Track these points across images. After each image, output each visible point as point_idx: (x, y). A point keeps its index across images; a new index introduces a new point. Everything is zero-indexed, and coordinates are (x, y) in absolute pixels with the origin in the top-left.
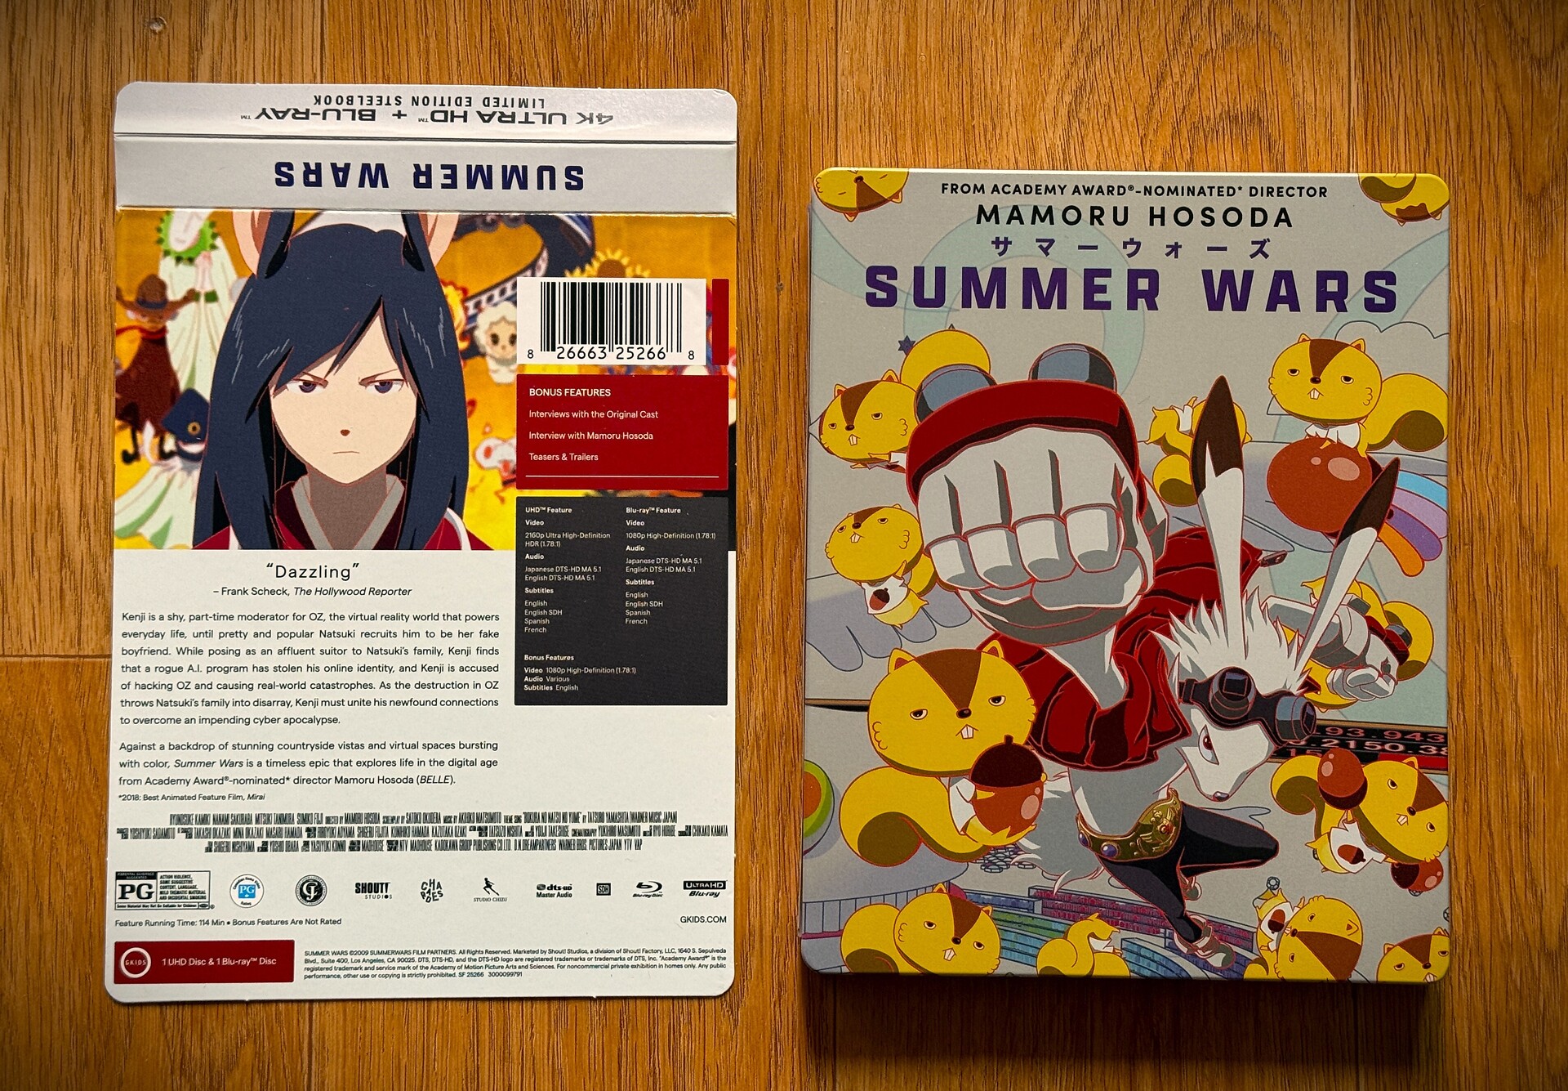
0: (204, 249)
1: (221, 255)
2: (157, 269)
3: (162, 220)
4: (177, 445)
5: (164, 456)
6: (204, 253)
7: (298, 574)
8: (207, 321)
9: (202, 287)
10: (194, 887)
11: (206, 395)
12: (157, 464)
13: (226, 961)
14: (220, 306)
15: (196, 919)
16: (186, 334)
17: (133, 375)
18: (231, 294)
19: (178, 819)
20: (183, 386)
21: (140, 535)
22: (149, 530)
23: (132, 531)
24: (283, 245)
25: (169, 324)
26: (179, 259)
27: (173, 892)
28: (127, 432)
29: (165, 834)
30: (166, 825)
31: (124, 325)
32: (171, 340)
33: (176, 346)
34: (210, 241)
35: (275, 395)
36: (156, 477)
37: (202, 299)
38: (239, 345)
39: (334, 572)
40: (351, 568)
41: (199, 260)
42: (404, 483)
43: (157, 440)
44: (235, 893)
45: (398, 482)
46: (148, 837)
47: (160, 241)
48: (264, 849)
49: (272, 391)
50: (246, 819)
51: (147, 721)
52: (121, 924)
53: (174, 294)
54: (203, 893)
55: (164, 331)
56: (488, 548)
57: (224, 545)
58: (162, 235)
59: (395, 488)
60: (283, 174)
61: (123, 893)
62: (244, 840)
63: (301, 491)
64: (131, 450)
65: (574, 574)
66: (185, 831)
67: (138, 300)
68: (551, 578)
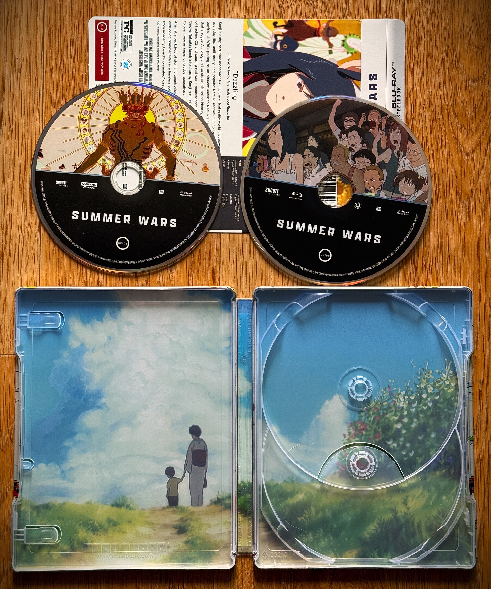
0: (347, 50)
1: (345, 56)
2: (340, 34)
3: (357, 35)
4: (279, 41)
5: (276, 36)
6: (346, 49)
7: (234, 82)
8: (322, 51)
9: (334, 49)
10: (128, 47)
11: (296, 51)
12: (273, 33)
13: (102, 58)
14: (328, 55)
15: (117, 48)
16: (318, 44)
17: (304, 25)
18: (331, 59)
19: (151, 42)
20: (300, 42)
21: (249, 28)
22: (250, 31)
23: (250, 25)
24: (349, 77)
25: (321, 38)
26: (344, 41)
27: (126, 40)
28: (284, 24)
29: (146, 37)
30: (149, 37)
31: (321, 22)
32: (316, 38)
33: (314, 40)
34: (350, 52)
35: (297, 74)
36: (268, 33)
37: (330, 49)
38: (314, 62)
39: (235, 94)
40: (237, 100)
41: (343, 48)
42: (266, 118)
43: (281, 34)
44: (125, 61)
45: (266, 116)
46: (145, 31)
47: (350, 35)
48: (140, 70)
49: (298, 73)
50: (150, 64)
51: (185, 30)
52: (115, 22)
53: (332, 39)
54: (126, 50)
55: (319, 36)
56: (243, 147)
57: (245, 57)
58: (352, 35)
59: (264, 115)
60: (373, 77)
61: (126, 23)
62: (144, 64)
63: (263, 83)
64: (278, 25)
65: (234, 177)
66: (147, 43)
67: (329, 27)
68: (233, 169)
